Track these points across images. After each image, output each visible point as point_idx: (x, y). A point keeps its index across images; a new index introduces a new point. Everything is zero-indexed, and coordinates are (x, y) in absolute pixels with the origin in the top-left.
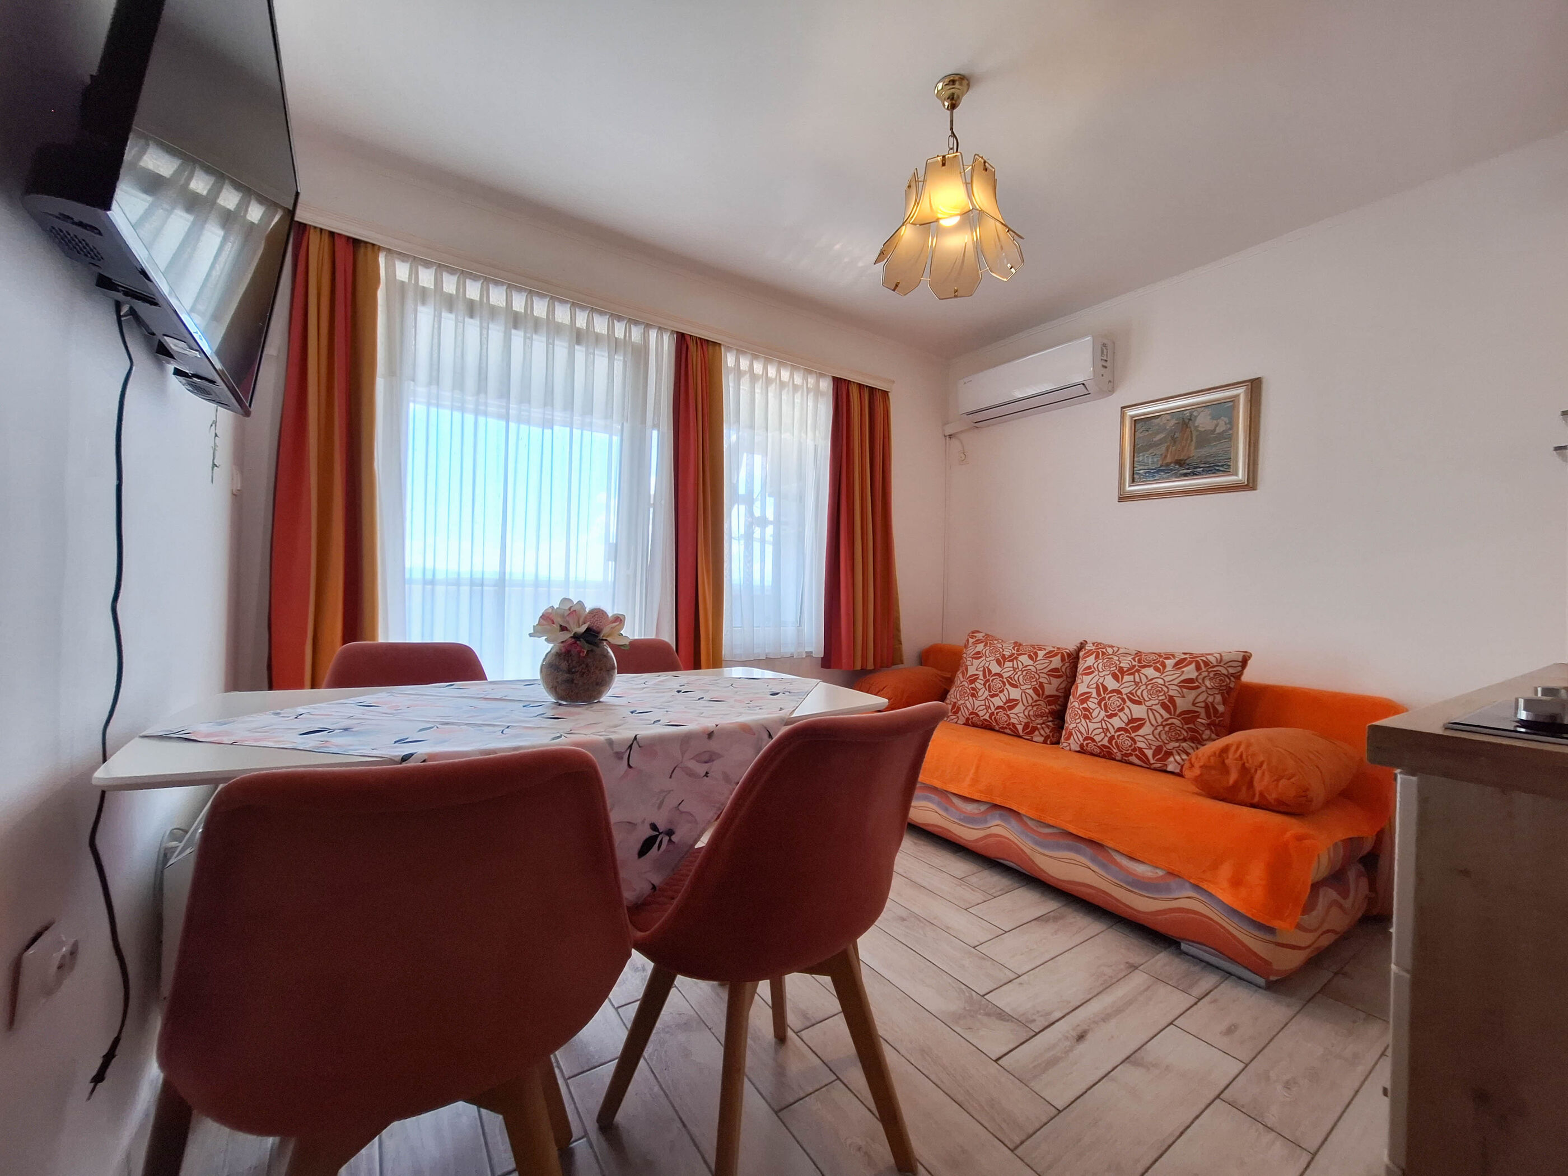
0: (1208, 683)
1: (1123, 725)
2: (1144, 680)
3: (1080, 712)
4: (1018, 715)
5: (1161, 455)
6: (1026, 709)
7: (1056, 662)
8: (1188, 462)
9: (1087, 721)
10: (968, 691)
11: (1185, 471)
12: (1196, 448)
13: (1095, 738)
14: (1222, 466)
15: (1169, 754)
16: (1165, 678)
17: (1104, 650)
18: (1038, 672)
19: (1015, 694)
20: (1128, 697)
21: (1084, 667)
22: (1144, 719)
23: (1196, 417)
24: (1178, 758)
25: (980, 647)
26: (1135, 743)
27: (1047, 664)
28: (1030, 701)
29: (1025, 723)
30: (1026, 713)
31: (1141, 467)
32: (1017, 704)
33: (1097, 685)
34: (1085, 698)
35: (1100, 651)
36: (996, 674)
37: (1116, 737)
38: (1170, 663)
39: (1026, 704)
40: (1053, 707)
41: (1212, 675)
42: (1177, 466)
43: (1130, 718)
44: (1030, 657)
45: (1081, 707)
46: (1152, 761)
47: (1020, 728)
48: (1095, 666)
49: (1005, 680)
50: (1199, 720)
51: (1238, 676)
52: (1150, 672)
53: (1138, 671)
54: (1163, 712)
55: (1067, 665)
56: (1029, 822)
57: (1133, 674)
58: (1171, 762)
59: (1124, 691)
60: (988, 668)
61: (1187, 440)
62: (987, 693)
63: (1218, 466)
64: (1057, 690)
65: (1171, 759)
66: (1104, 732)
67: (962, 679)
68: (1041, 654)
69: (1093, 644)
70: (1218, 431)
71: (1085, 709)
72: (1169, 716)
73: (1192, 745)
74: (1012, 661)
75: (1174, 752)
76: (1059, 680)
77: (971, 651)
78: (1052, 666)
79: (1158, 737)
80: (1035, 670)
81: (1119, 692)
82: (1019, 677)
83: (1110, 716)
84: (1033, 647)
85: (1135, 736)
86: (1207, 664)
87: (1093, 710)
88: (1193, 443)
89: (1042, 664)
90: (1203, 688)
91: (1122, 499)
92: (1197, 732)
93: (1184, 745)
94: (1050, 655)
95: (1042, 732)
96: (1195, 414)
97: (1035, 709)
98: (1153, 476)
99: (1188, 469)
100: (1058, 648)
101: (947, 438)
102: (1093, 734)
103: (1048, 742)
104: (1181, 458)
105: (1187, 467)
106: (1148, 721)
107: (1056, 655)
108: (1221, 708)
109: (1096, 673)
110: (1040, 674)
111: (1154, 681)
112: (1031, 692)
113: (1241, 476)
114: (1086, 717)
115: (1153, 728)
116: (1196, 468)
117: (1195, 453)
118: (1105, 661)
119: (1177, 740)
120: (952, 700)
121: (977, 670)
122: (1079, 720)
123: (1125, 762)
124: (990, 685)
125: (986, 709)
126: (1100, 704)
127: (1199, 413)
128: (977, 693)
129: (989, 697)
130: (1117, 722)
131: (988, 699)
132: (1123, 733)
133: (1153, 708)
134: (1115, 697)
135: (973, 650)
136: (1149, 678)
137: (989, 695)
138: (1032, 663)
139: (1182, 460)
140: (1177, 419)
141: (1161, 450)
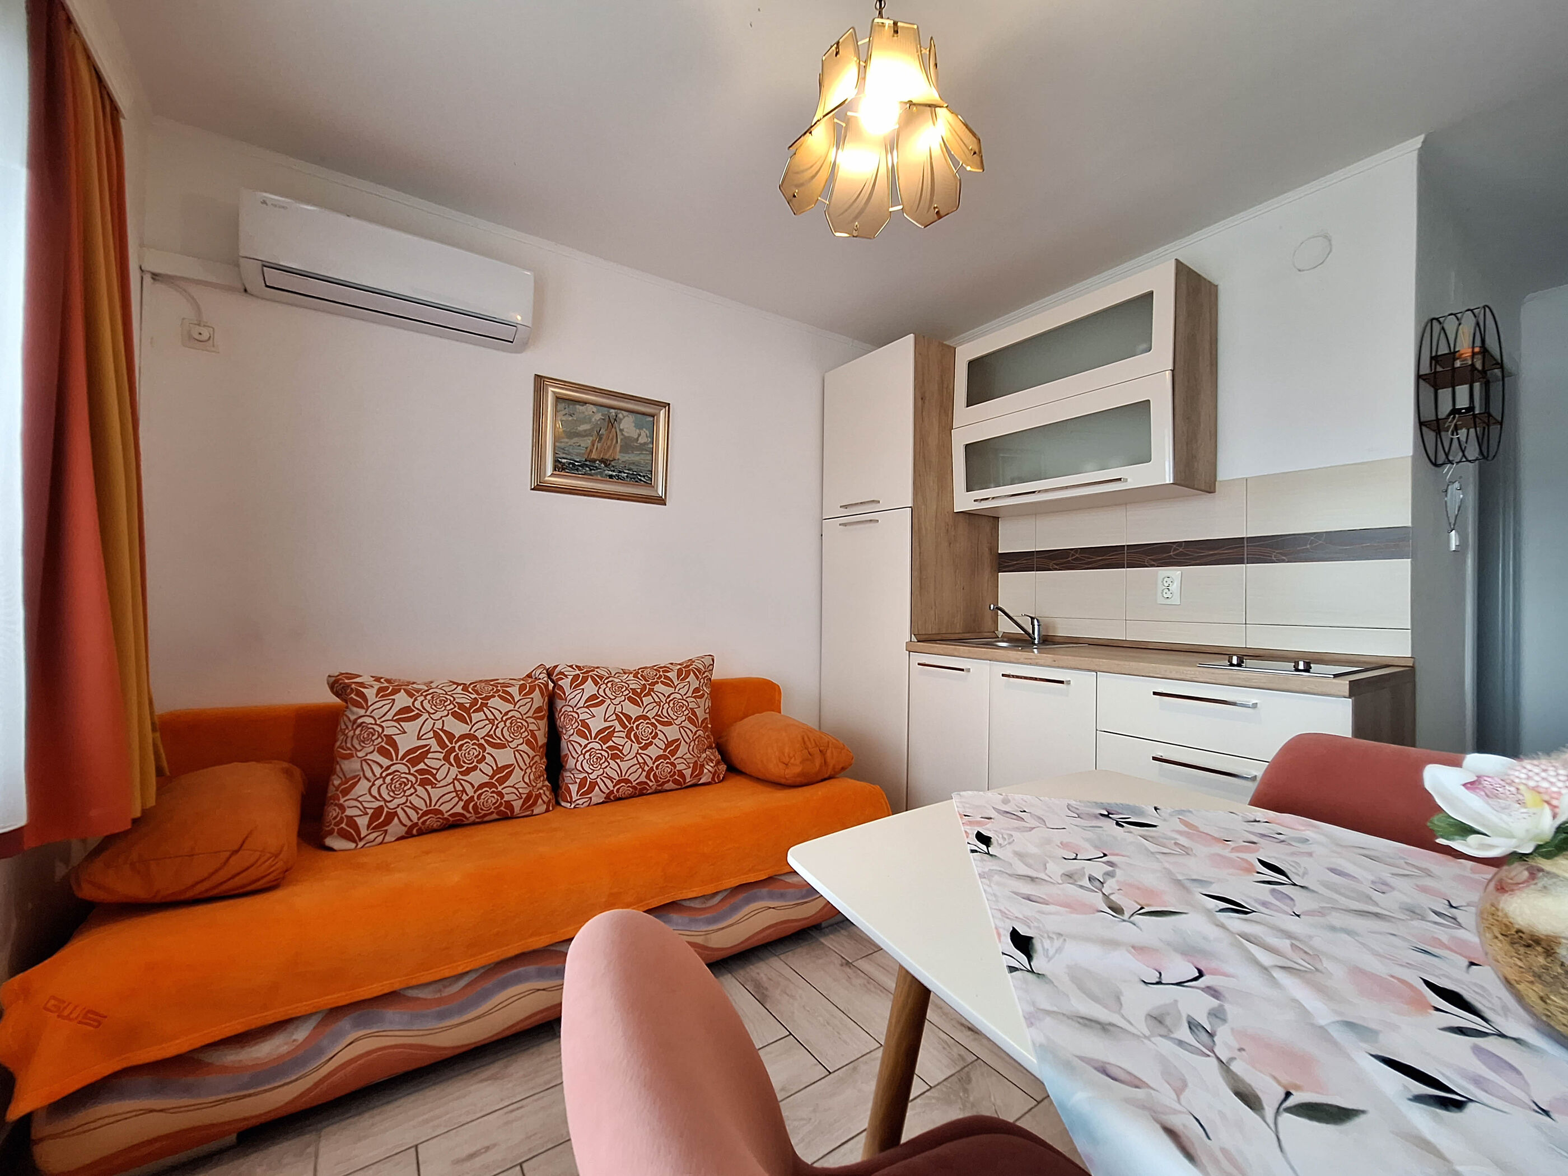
1: (661, 752)
3: (604, 753)
4: (516, 786)
5: (586, 448)
9: (618, 761)
10: (414, 780)
11: (611, 473)
12: (620, 452)
13: (629, 778)
14: (644, 477)
17: (595, 673)
18: (524, 717)
19: (504, 757)
21: (584, 699)
23: (621, 420)
26: (675, 767)
28: (527, 761)
30: (527, 780)
31: (564, 456)
32: (512, 771)
33: (617, 715)
35: (583, 675)
37: (654, 768)
38: (671, 675)
40: (545, 760)
42: (603, 465)
45: (604, 747)
46: (688, 780)
47: (517, 805)
48: (601, 692)
49: (482, 741)
54: (691, 726)
55: (546, 699)
56: (692, 904)
57: (648, 694)
59: (650, 715)
60: (442, 730)
61: (612, 440)
62: (454, 771)
63: (640, 476)
64: (546, 736)
66: (641, 767)
68: (514, 691)
70: (641, 440)
72: (695, 729)
74: (480, 710)
76: (544, 722)
78: (535, 706)
79: (692, 753)
80: (518, 715)
82: (502, 731)
83: (645, 747)
85: (675, 760)
87: (623, 746)
89: (524, 705)
91: (540, 487)
95: (545, 798)
96: (620, 416)
98: (577, 470)
99: (614, 471)
103: (551, 809)
104: (606, 457)
105: (612, 469)
106: (682, 740)
109: (608, 701)
112: (524, 747)
113: (660, 491)
116: (620, 472)
120: (366, 805)
121: (419, 738)
122: (606, 763)
123: (660, 792)
124: (456, 757)
125: (457, 795)
126: (628, 737)
127: (624, 417)
128: (434, 776)
129: (460, 777)
130: (653, 751)
131: (458, 780)
132: (662, 760)
133: (682, 725)
134: (644, 725)
135: (388, 707)
136: (667, 695)
137: (459, 772)
138: (511, 707)
139: (607, 460)
140: (602, 415)
141: (587, 442)
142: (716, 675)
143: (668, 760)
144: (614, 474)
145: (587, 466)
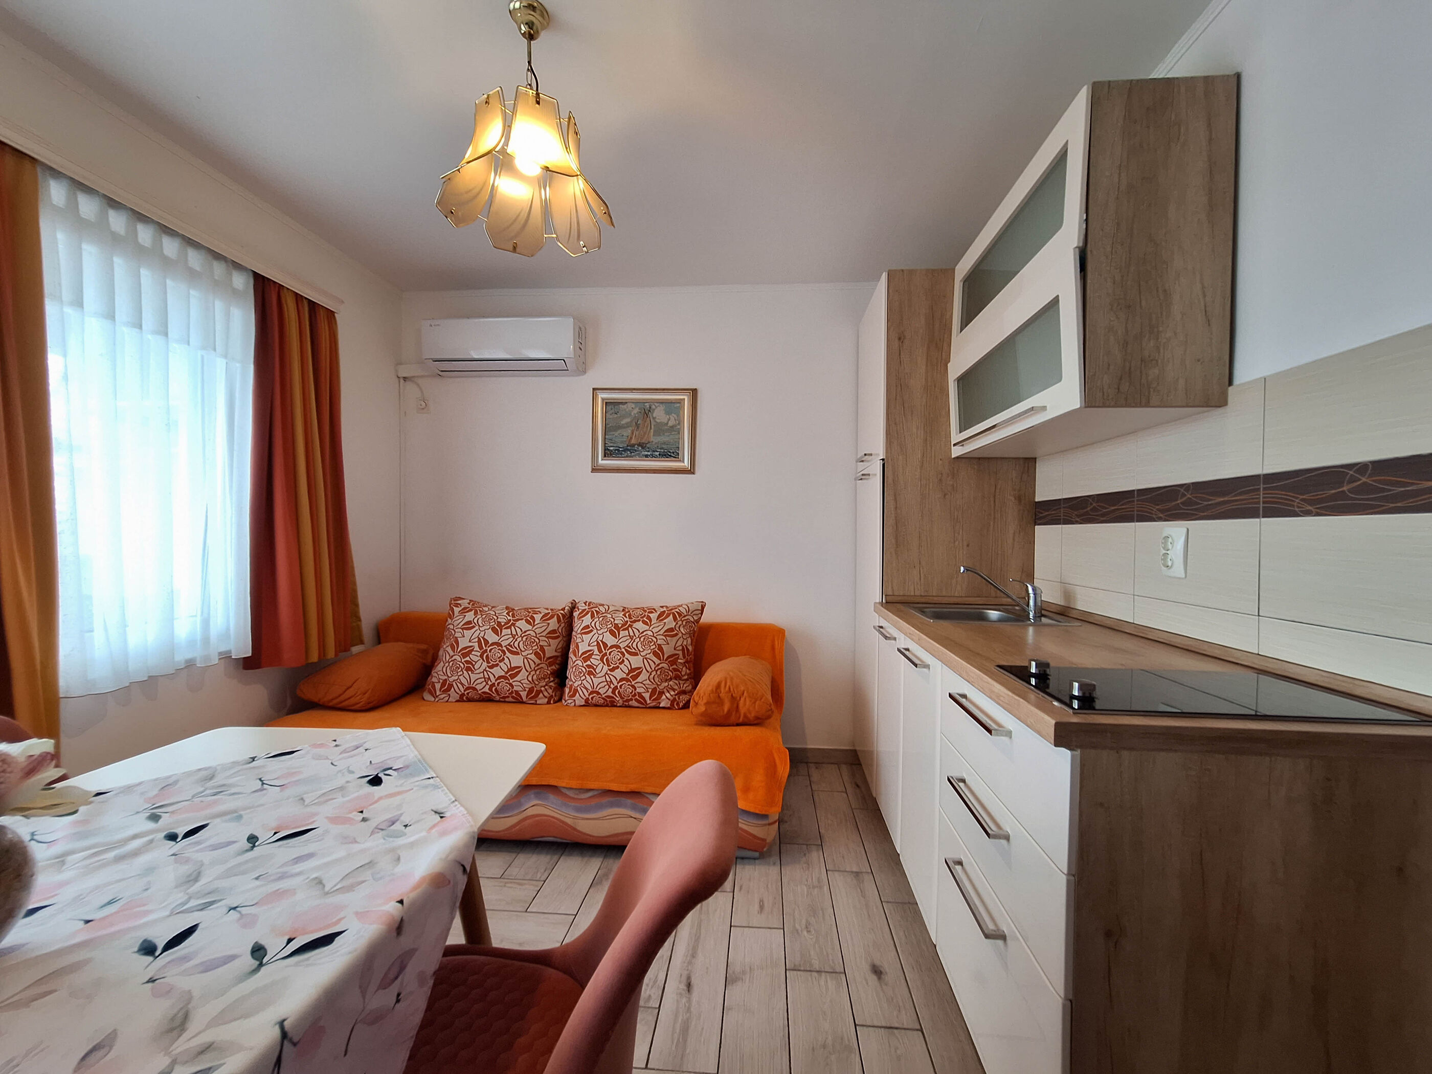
0: (682, 630)
1: (625, 676)
2: (637, 634)
3: (584, 669)
4: (522, 682)
5: (628, 437)
6: (530, 674)
7: (553, 624)
8: (648, 445)
9: (592, 677)
10: (462, 666)
11: (646, 453)
12: (654, 435)
13: (600, 691)
14: (673, 453)
15: (662, 693)
16: (653, 630)
17: (597, 609)
18: (538, 636)
19: (517, 661)
20: (626, 650)
21: (581, 627)
22: (640, 668)
23: (654, 410)
24: (668, 695)
25: (470, 616)
26: (635, 690)
27: (545, 627)
28: (533, 666)
29: (530, 688)
30: (530, 679)
31: (612, 445)
32: (520, 671)
33: (598, 642)
34: (587, 656)
35: (593, 610)
36: (493, 644)
37: (618, 687)
38: (654, 616)
39: (529, 670)
40: (553, 667)
41: (684, 623)
42: (640, 448)
43: (630, 669)
44: (528, 622)
45: (584, 665)
46: (648, 702)
47: (524, 694)
48: (593, 624)
49: (504, 649)
50: (679, 661)
51: (698, 621)
52: (640, 625)
53: (630, 626)
54: (655, 659)
55: (563, 625)
56: (568, 792)
57: (627, 629)
58: (664, 700)
59: (622, 645)
60: (483, 638)
61: (647, 427)
62: (485, 665)
63: (670, 452)
64: (556, 651)
65: (664, 697)
66: (607, 684)
67: (452, 653)
68: (538, 617)
69: (585, 603)
70: (670, 424)
71: (588, 666)
72: (659, 662)
73: (677, 682)
74: (510, 627)
75: (665, 690)
76: (557, 641)
77: (459, 620)
78: (550, 629)
79: (652, 681)
80: (533, 634)
81: (617, 647)
82: (519, 643)
83: (613, 670)
84: (526, 609)
85: (635, 683)
86: (680, 614)
87: (597, 666)
88: (652, 431)
89: (541, 628)
90: (680, 635)
91: (595, 470)
92: (679, 671)
93: (671, 683)
94: (546, 618)
95: (546, 694)
96: (653, 407)
97: (538, 673)
98: (621, 454)
99: (649, 451)
100: (552, 610)
101: (402, 381)
102: (598, 688)
103: (552, 702)
104: (643, 441)
106: (644, 669)
107: (552, 617)
108: (690, 648)
109: (595, 631)
110: (540, 638)
111: (645, 633)
112: (533, 657)
113: (686, 463)
114: (590, 673)
115: (649, 674)
116: (654, 451)
117: (655, 440)
118: (601, 619)
119: (666, 681)
120: (440, 677)
121: (470, 641)
122: (584, 677)
123: (626, 706)
124: (487, 656)
125: (485, 681)
126: (602, 660)
127: (656, 407)
128: (473, 666)
129: (487, 669)
130: (619, 674)
131: (486, 671)
132: (624, 682)
133: (647, 657)
134: (615, 652)
135: (461, 620)
136: (641, 632)
137: (488, 666)
138: (530, 627)
139: (643, 443)
140: (640, 409)
141: (627, 432)
142: (706, 618)
143: (629, 683)
144: (649, 453)
145: (628, 450)
